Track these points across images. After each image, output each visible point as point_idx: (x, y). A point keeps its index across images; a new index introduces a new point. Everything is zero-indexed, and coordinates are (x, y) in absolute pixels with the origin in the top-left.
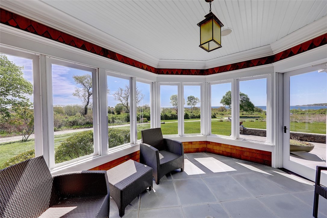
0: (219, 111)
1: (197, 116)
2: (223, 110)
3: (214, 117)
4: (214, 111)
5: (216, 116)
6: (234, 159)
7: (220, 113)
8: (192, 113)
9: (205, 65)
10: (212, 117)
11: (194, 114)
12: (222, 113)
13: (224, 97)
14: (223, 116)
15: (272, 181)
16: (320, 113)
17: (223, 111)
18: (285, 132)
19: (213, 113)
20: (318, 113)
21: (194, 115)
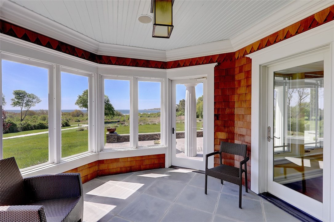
0: (74, 116)
1: (34, 126)
2: (78, 114)
3: (66, 125)
4: (66, 116)
5: (70, 123)
6: (134, 173)
7: (76, 118)
8: (24, 122)
9: (98, 48)
10: (63, 126)
11: (29, 122)
12: (78, 118)
13: (80, 97)
14: (79, 123)
15: (173, 181)
16: (158, 115)
17: (78, 116)
18: (173, 133)
19: (65, 119)
20: (157, 116)
21: (29, 125)
